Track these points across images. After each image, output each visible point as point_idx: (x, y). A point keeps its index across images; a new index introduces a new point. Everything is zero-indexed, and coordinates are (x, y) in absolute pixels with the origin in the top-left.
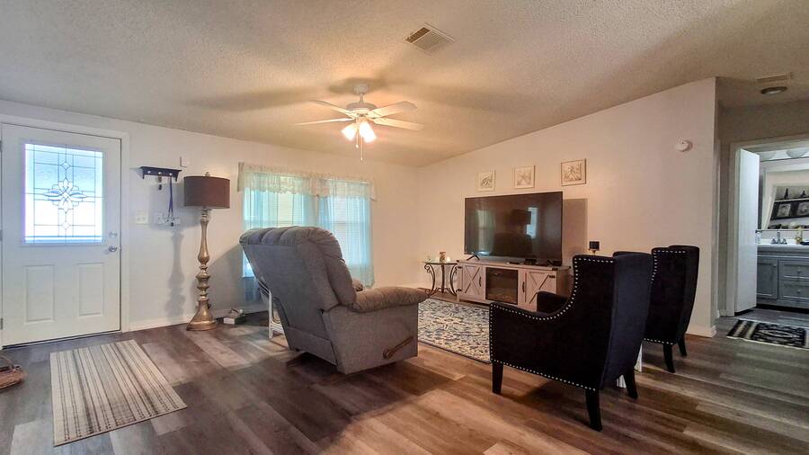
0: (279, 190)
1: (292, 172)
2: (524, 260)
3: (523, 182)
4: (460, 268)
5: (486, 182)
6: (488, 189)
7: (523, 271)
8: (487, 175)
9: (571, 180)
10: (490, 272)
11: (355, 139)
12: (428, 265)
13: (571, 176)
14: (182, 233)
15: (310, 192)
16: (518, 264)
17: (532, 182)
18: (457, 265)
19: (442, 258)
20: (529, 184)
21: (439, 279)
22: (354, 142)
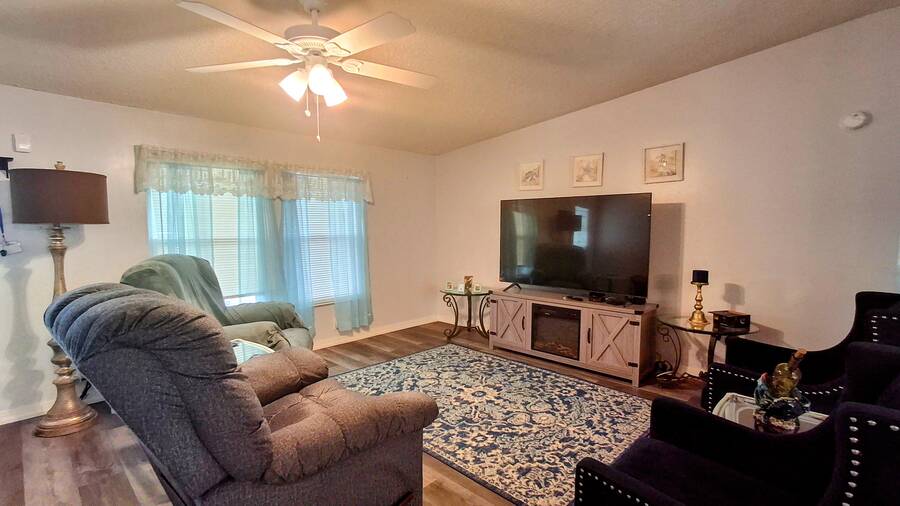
0: (211, 191)
1: (233, 162)
2: (588, 293)
3: (586, 178)
4: (494, 301)
5: (530, 176)
6: (534, 187)
7: (588, 310)
8: (532, 166)
9: (661, 175)
10: (538, 311)
11: (304, 99)
12: (449, 297)
13: (661, 170)
14: (27, 267)
15: (266, 195)
16: (581, 300)
17: (599, 178)
18: (489, 297)
19: (468, 285)
20: (595, 180)
21: (464, 311)
22: (302, 105)
